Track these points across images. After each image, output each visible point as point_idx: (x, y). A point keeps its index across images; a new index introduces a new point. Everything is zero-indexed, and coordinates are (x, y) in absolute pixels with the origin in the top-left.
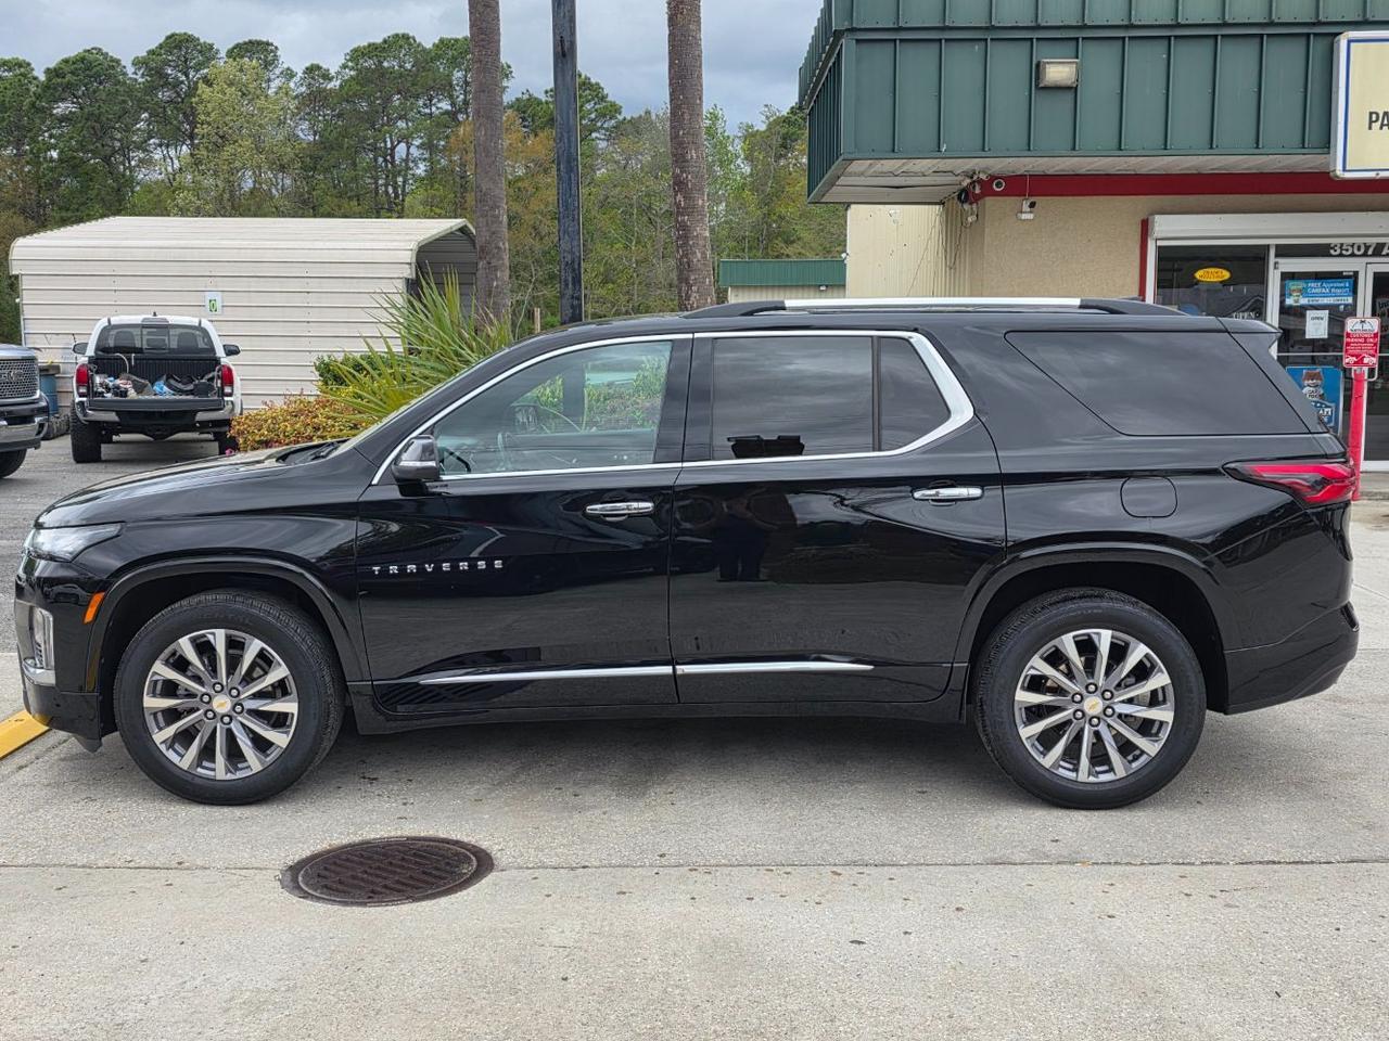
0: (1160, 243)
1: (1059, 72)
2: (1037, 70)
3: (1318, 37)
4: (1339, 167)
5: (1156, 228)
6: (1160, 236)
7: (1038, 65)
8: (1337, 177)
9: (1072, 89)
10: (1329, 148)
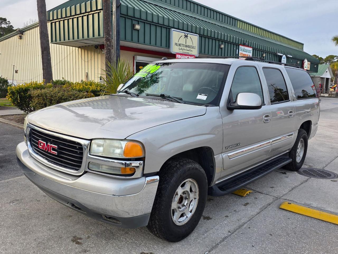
0: (136, 61)
1: (137, 27)
2: (133, 26)
3: (168, 29)
4: (172, 51)
5: (137, 58)
6: (137, 59)
7: (134, 25)
8: (172, 53)
9: (138, 31)
10: (169, 48)
